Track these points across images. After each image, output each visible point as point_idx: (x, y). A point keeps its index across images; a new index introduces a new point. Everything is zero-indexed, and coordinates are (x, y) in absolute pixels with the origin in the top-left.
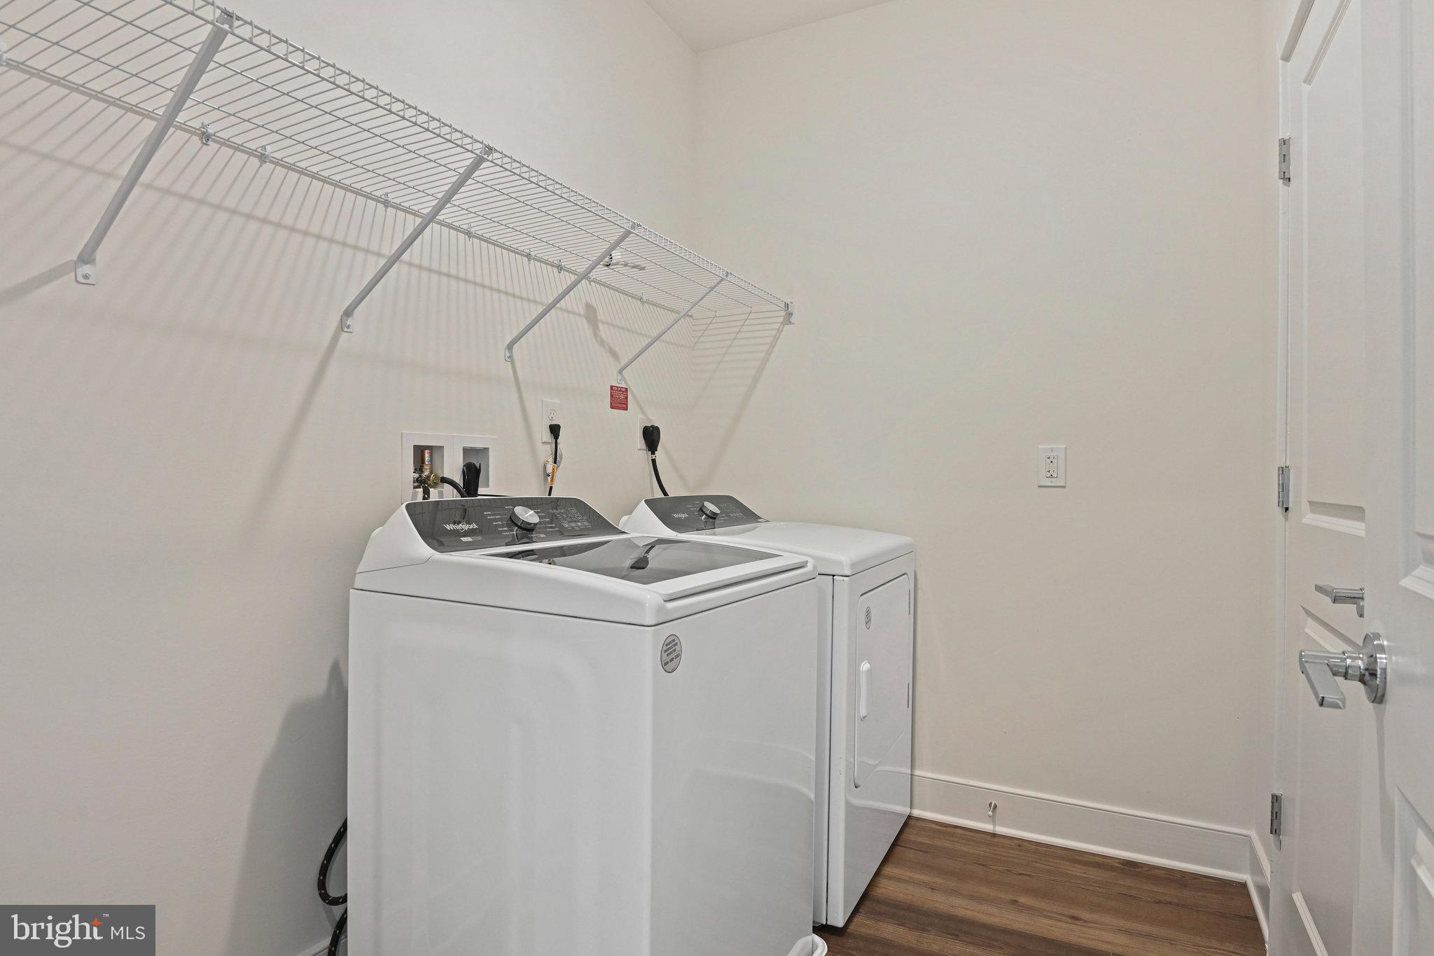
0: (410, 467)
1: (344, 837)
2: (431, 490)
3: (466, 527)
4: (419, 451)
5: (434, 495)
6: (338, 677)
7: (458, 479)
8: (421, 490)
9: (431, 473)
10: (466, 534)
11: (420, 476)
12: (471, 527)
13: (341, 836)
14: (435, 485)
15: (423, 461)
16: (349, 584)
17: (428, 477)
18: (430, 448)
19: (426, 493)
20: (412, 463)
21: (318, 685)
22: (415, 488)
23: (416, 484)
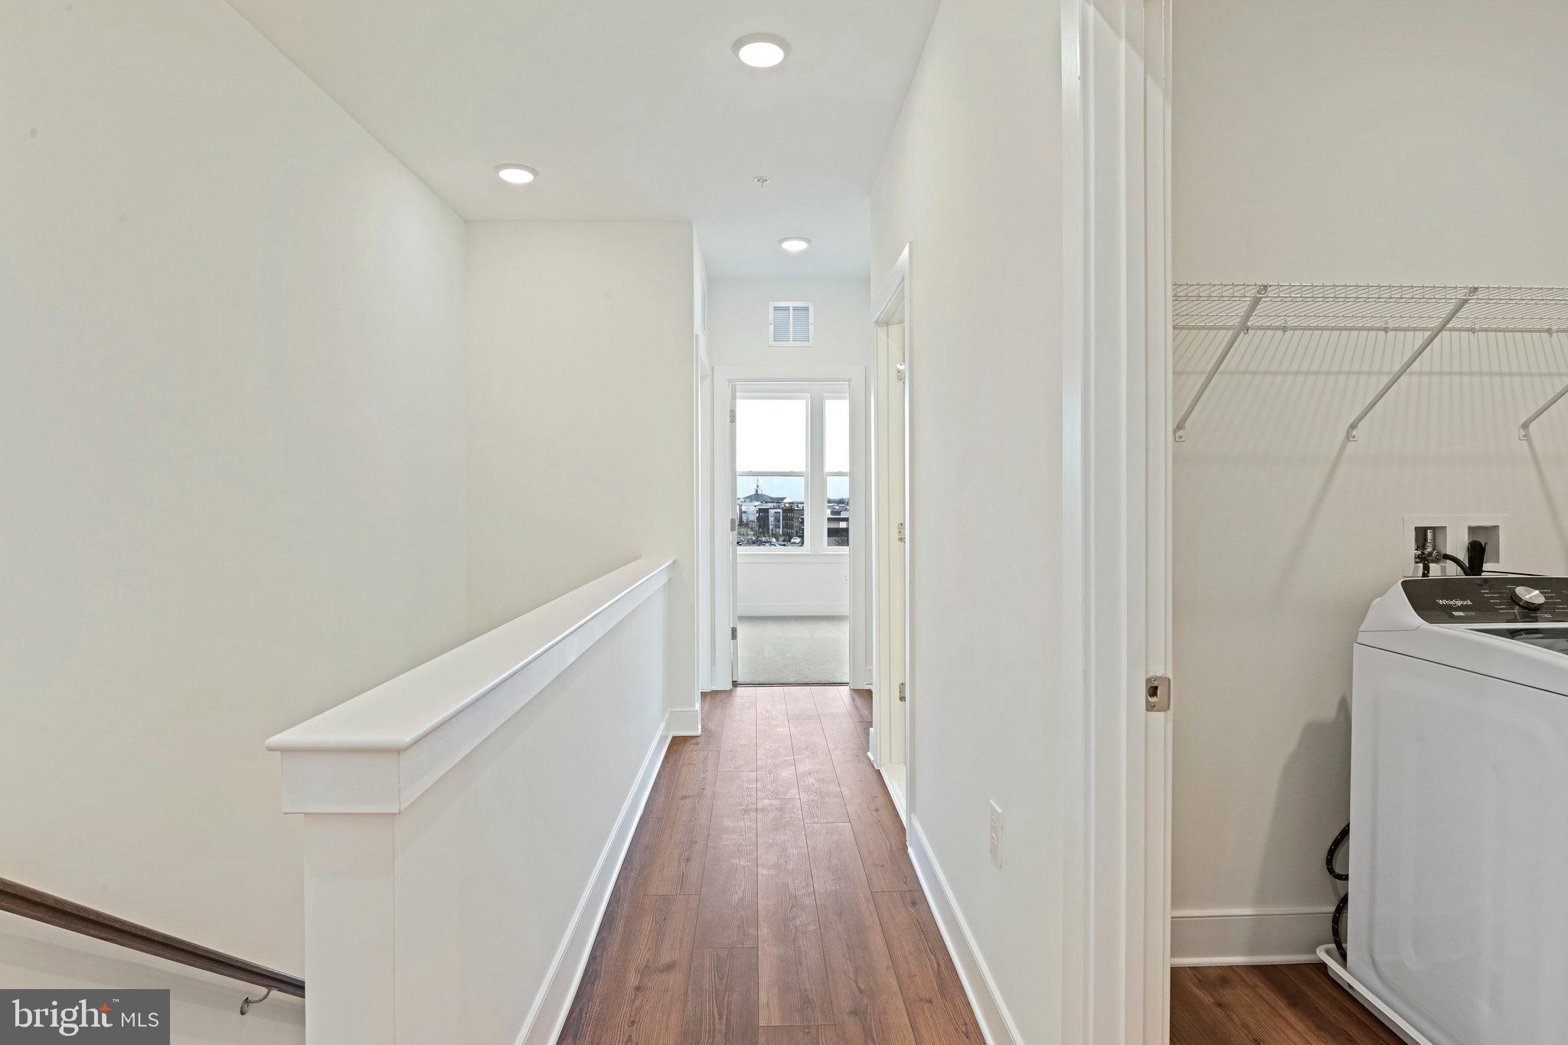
0: (1413, 545)
1: (1347, 837)
2: (1432, 565)
3: (1459, 603)
4: (1421, 533)
5: (1435, 570)
6: (1344, 708)
7: (1463, 556)
8: (1421, 565)
9: (1434, 549)
10: (1459, 609)
11: (1423, 553)
12: (1465, 603)
13: (1345, 833)
14: (1437, 561)
15: (1425, 539)
16: (1353, 638)
17: (1430, 554)
18: (1434, 529)
19: (1426, 568)
20: (1414, 541)
21: (1329, 712)
22: (1417, 563)
23: (1418, 560)
